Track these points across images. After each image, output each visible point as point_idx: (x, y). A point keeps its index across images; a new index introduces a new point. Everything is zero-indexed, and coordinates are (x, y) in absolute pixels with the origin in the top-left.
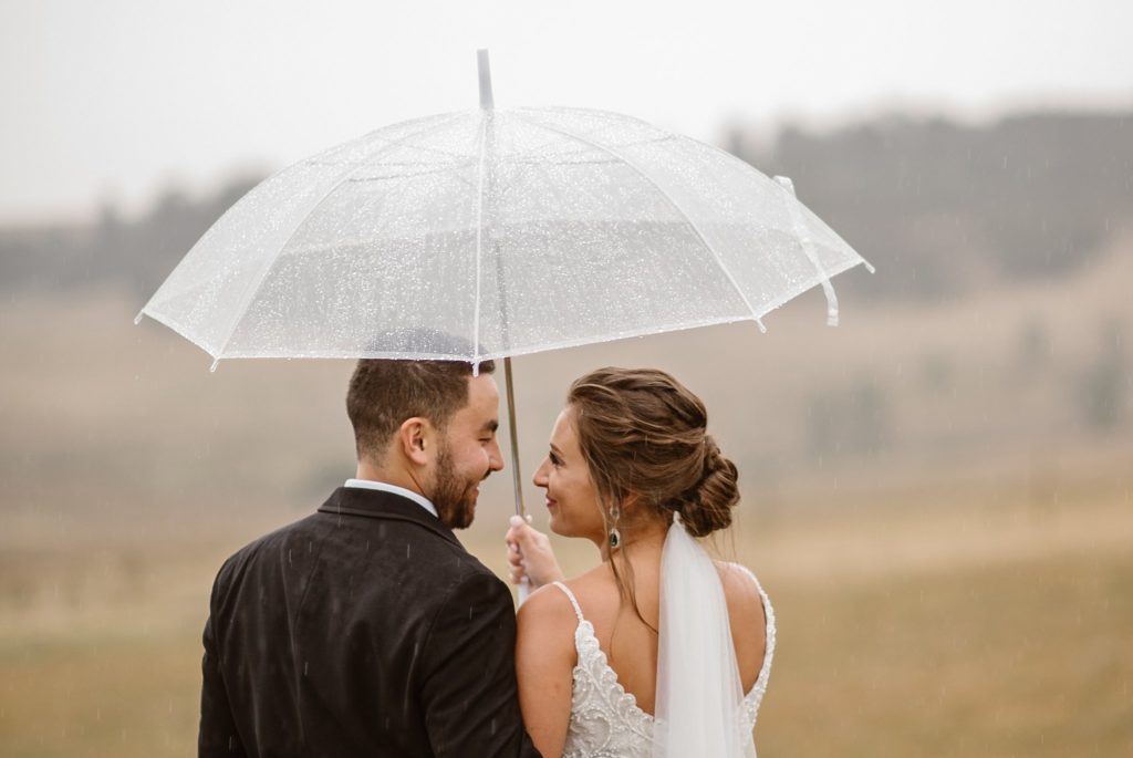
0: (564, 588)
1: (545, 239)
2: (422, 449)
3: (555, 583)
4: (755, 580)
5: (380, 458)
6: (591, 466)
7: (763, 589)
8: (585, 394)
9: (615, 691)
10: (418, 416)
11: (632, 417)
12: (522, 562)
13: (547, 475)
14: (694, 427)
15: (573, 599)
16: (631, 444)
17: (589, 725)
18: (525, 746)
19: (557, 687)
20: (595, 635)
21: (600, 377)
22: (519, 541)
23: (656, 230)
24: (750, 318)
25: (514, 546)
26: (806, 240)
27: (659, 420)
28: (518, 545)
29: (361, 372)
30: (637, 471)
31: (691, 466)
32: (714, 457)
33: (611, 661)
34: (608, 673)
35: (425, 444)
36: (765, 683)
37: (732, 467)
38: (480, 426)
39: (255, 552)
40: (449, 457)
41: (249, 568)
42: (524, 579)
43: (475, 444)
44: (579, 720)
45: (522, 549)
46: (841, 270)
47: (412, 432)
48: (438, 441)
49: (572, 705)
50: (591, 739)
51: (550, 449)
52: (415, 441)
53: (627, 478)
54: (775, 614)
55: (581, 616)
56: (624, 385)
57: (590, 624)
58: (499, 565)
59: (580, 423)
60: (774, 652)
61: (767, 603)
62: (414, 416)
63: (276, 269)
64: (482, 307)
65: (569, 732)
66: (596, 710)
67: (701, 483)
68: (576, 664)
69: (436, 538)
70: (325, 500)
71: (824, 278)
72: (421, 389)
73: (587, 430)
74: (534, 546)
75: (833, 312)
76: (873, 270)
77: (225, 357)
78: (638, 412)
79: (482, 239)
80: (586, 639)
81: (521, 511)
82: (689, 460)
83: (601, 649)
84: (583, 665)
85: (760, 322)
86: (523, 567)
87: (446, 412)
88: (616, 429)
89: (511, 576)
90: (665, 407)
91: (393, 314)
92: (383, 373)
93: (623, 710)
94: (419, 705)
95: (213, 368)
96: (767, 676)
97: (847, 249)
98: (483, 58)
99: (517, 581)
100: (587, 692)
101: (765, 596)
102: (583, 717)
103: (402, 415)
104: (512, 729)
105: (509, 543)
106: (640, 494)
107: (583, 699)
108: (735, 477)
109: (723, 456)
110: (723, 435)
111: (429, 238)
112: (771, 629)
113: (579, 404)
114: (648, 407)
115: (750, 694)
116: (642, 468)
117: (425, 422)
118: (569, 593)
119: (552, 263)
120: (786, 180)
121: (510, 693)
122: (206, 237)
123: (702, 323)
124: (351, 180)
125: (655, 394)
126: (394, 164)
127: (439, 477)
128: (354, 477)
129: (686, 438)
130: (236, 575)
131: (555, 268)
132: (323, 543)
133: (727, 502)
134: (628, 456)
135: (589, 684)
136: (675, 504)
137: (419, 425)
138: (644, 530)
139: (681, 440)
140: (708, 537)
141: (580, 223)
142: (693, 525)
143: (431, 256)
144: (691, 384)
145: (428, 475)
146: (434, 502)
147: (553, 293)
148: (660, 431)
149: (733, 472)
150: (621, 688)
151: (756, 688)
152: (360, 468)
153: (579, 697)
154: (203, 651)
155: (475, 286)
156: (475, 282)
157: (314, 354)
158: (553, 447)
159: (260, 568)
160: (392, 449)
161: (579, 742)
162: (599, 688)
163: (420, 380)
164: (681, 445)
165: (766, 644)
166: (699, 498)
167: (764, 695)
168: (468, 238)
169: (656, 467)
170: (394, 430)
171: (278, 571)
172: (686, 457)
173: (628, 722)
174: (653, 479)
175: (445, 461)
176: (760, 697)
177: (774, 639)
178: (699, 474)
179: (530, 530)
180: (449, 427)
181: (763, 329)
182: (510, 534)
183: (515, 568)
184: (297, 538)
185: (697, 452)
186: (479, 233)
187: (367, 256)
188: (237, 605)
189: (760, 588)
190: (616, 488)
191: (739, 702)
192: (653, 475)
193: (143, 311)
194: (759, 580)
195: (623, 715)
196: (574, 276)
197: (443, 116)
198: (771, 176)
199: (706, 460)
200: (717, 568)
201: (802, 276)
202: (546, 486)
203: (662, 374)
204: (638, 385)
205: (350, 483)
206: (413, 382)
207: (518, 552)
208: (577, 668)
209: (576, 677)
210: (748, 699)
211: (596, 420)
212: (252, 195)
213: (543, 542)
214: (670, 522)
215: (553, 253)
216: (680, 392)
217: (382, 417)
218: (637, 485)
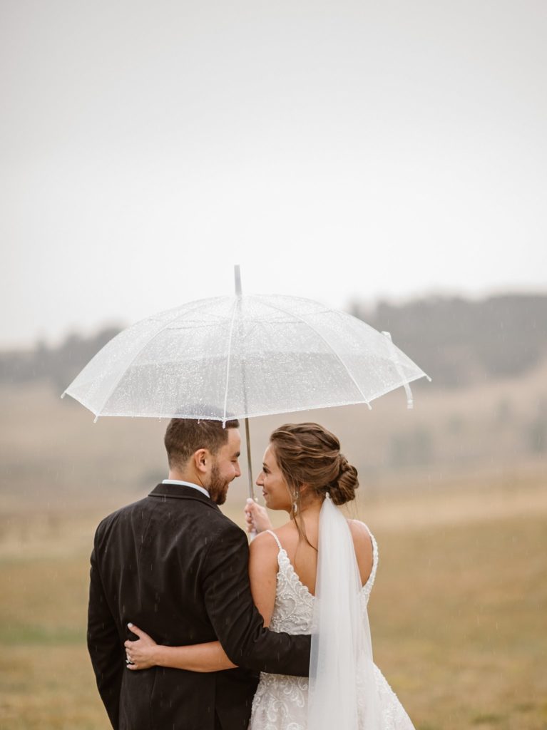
0: (272, 533)
1: (262, 360)
2: (204, 464)
3: (268, 531)
4: (367, 528)
5: (183, 469)
6: (283, 471)
7: (372, 533)
8: (277, 437)
9: (298, 585)
10: (203, 448)
11: (301, 445)
12: (253, 522)
13: (263, 480)
14: (333, 449)
15: (276, 538)
16: (302, 459)
17: (285, 602)
18: (255, 612)
19: (270, 582)
20: (288, 557)
21: (285, 428)
22: (251, 511)
23: (318, 357)
24: (363, 402)
25: (249, 514)
26: (397, 362)
27: (315, 446)
28: (250, 513)
29: (174, 425)
30: (306, 472)
31: (333, 469)
32: (344, 464)
33: (296, 570)
34: (294, 576)
35: (206, 462)
36: (373, 580)
37: (354, 469)
38: (232, 454)
39: (117, 517)
40: (217, 469)
41: (114, 525)
42: (254, 530)
43: (230, 463)
44: (280, 599)
45: (253, 516)
46: (413, 380)
47: (200, 457)
48: (212, 461)
49: (277, 592)
50: (286, 609)
51: (263, 466)
52: (201, 461)
53: (301, 477)
54: (378, 545)
55: (280, 547)
56: (298, 430)
57: (285, 552)
58: (241, 522)
59: (276, 451)
60: (378, 564)
61: (373, 540)
62: (201, 448)
63: (128, 372)
64: (228, 393)
65: (275, 606)
66: (288, 595)
67: (338, 477)
68: (278, 571)
69: (209, 508)
70: (152, 490)
71: (405, 382)
72: (206, 434)
73: (280, 454)
74: (258, 514)
75: (410, 401)
76: (430, 380)
77: (101, 415)
78: (304, 443)
79: (230, 359)
80: (284, 559)
81: (252, 496)
82: (332, 466)
83: (291, 563)
84: (282, 572)
85: (369, 405)
86: (253, 524)
87: (217, 447)
88: (294, 452)
89: (247, 529)
90: (318, 440)
91: (184, 396)
92: (186, 426)
93: (302, 595)
94: (202, 592)
95: (95, 421)
96: (374, 577)
97: (417, 369)
98: (237, 269)
99: (250, 531)
100: (284, 586)
101: (372, 536)
102: (282, 598)
103: (196, 447)
104: (248, 603)
105: (246, 512)
106: (308, 484)
107: (282, 588)
108: (356, 474)
109: (350, 464)
110: (349, 453)
111: (204, 359)
112: (376, 553)
113: (275, 442)
114: (309, 440)
115: (367, 584)
116: (307, 470)
117: (206, 451)
118: (275, 535)
119: (265, 372)
120: (387, 334)
121: (247, 586)
122: (97, 356)
123: (339, 404)
124: (168, 329)
125: (313, 434)
126: (190, 321)
127: (212, 479)
128: (167, 478)
129: (330, 455)
130: (107, 528)
131: (266, 375)
132: (152, 512)
133: (352, 487)
134: (301, 465)
135: (285, 582)
136: (326, 488)
137: (204, 453)
138: (311, 503)
139: (327, 456)
140: (344, 505)
141: (280, 353)
142: (336, 498)
143: (205, 367)
144: (330, 429)
145: (207, 478)
146: (209, 491)
147: (265, 387)
148: (315, 452)
149: (355, 472)
150: (301, 583)
151: (368, 582)
152: (171, 473)
153: (280, 588)
154: (91, 566)
155: (226, 383)
156: (225, 381)
157: (144, 415)
158: (265, 464)
159: (120, 524)
160: (190, 464)
161: (280, 611)
162: (290, 583)
163: (205, 430)
164: (328, 458)
165: (373, 560)
166: (338, 485)
167: (373, 586)
168: (223, 359)
169: (314, 470)
170: (191, 455)
171: (130, 526)
172: (329, 464)
173: (305, 600)
174: (314, 476)
175: (215, 471)
176: (370, 587)
177: (377, 558)
178: (337, 473)
179: (257, 506)
180: (218, 454)
181: (370, 408)
182: (247, 507)
183: (249, 525)
184: (138, 509)
185: (335, 462)
186: (229, 357)
187: (173, 367)
188: (108, 544)
189: (370, 533)
190: (295, 481)
191: (360, 590)
192: (314, 474)
193: (65, 392)
194: (370, 528)
195: (302, 597)
196: (276, 379)
197: (216, 298)
198: (380, 331)
199: (340, 466)
200: (348, 522)
201: (392, 382)
202: (263, 485)
203: (316, 424)
204: (303, 430)
205: (165, 482)
206: (201, 431)
207: (251, 517)
208: (279, 573)
209: (278, 578)
210: (364, 588)
211: (284, 449)
212: (120, 336)
213: (263, 511)
214: (324, 498)
215: (266, 368)
216: (325, 433)
217: (185, 448)
218: (306, 479)
